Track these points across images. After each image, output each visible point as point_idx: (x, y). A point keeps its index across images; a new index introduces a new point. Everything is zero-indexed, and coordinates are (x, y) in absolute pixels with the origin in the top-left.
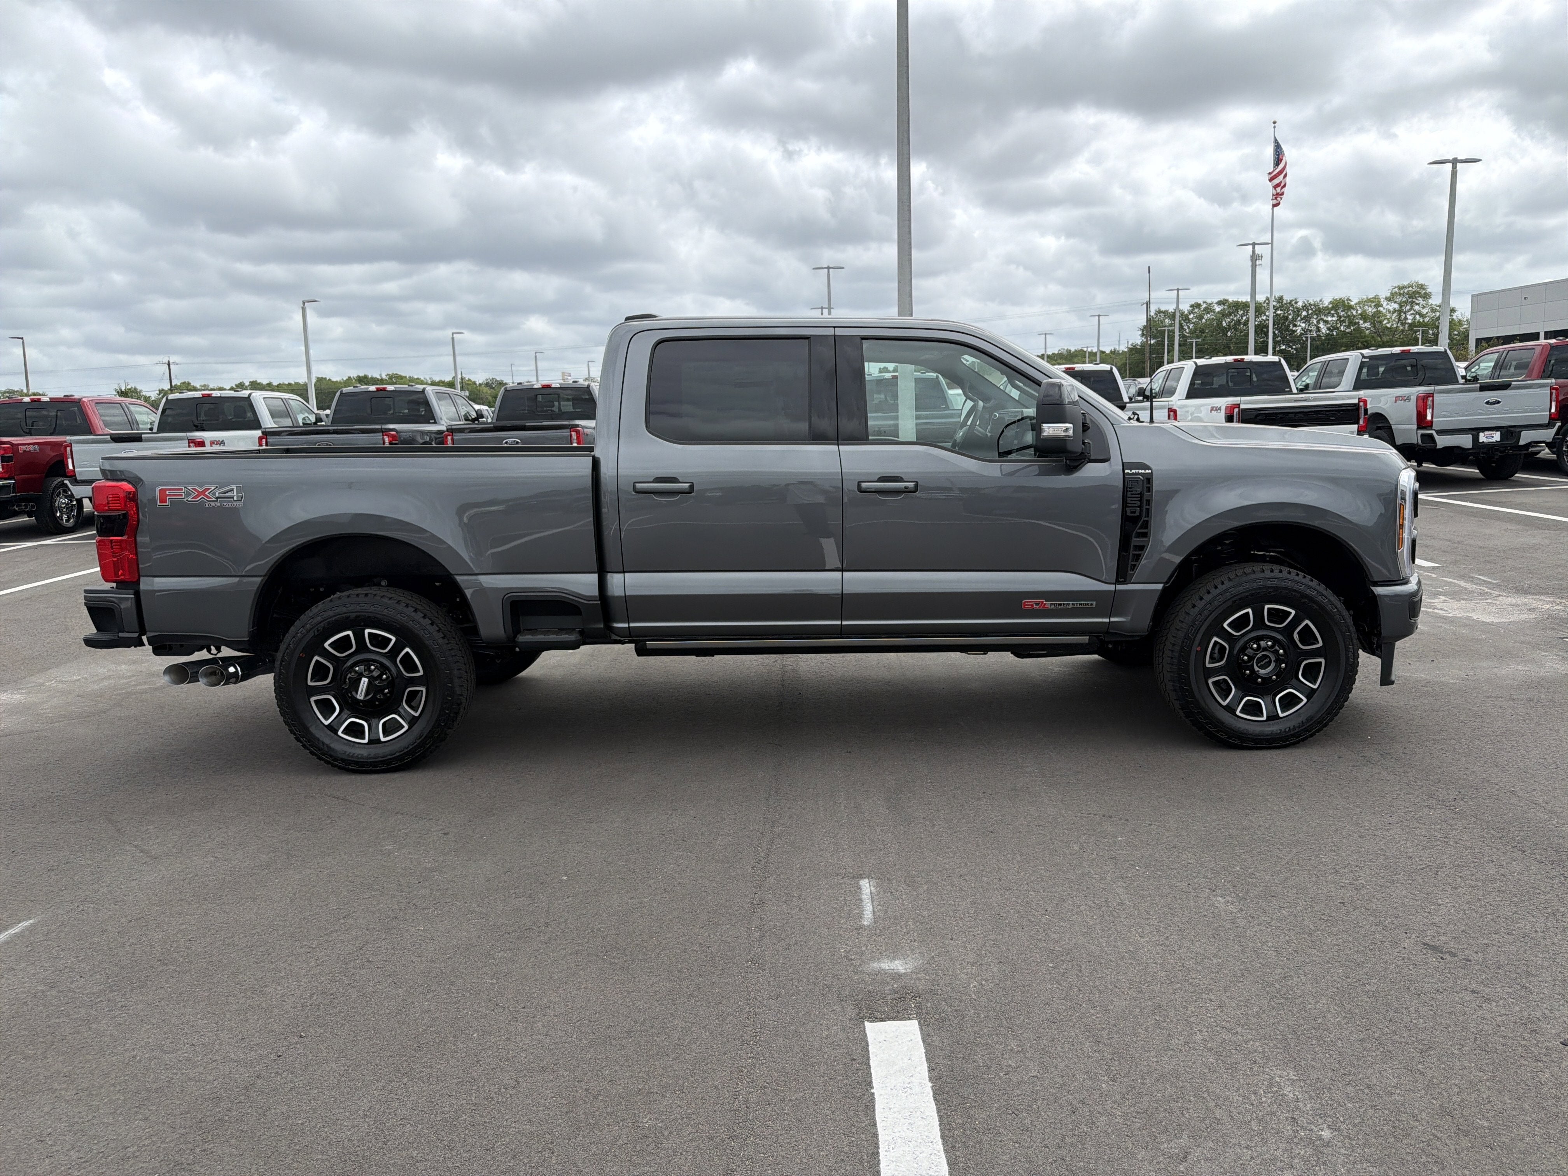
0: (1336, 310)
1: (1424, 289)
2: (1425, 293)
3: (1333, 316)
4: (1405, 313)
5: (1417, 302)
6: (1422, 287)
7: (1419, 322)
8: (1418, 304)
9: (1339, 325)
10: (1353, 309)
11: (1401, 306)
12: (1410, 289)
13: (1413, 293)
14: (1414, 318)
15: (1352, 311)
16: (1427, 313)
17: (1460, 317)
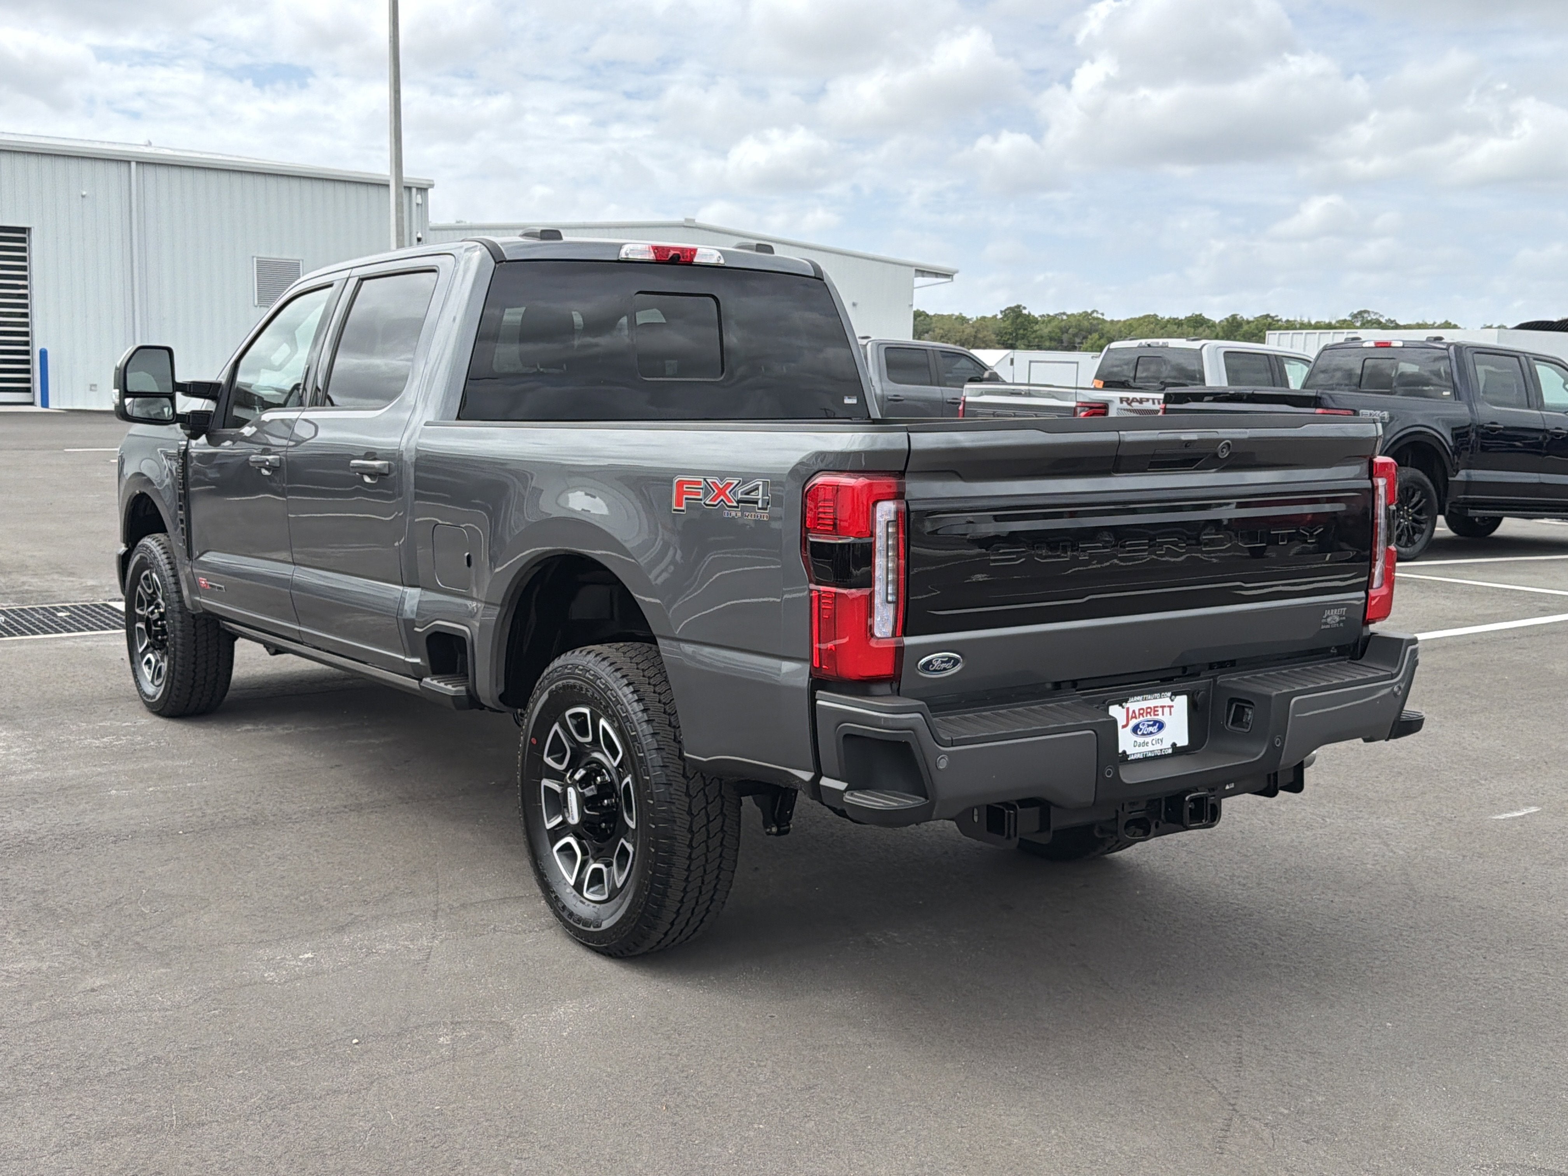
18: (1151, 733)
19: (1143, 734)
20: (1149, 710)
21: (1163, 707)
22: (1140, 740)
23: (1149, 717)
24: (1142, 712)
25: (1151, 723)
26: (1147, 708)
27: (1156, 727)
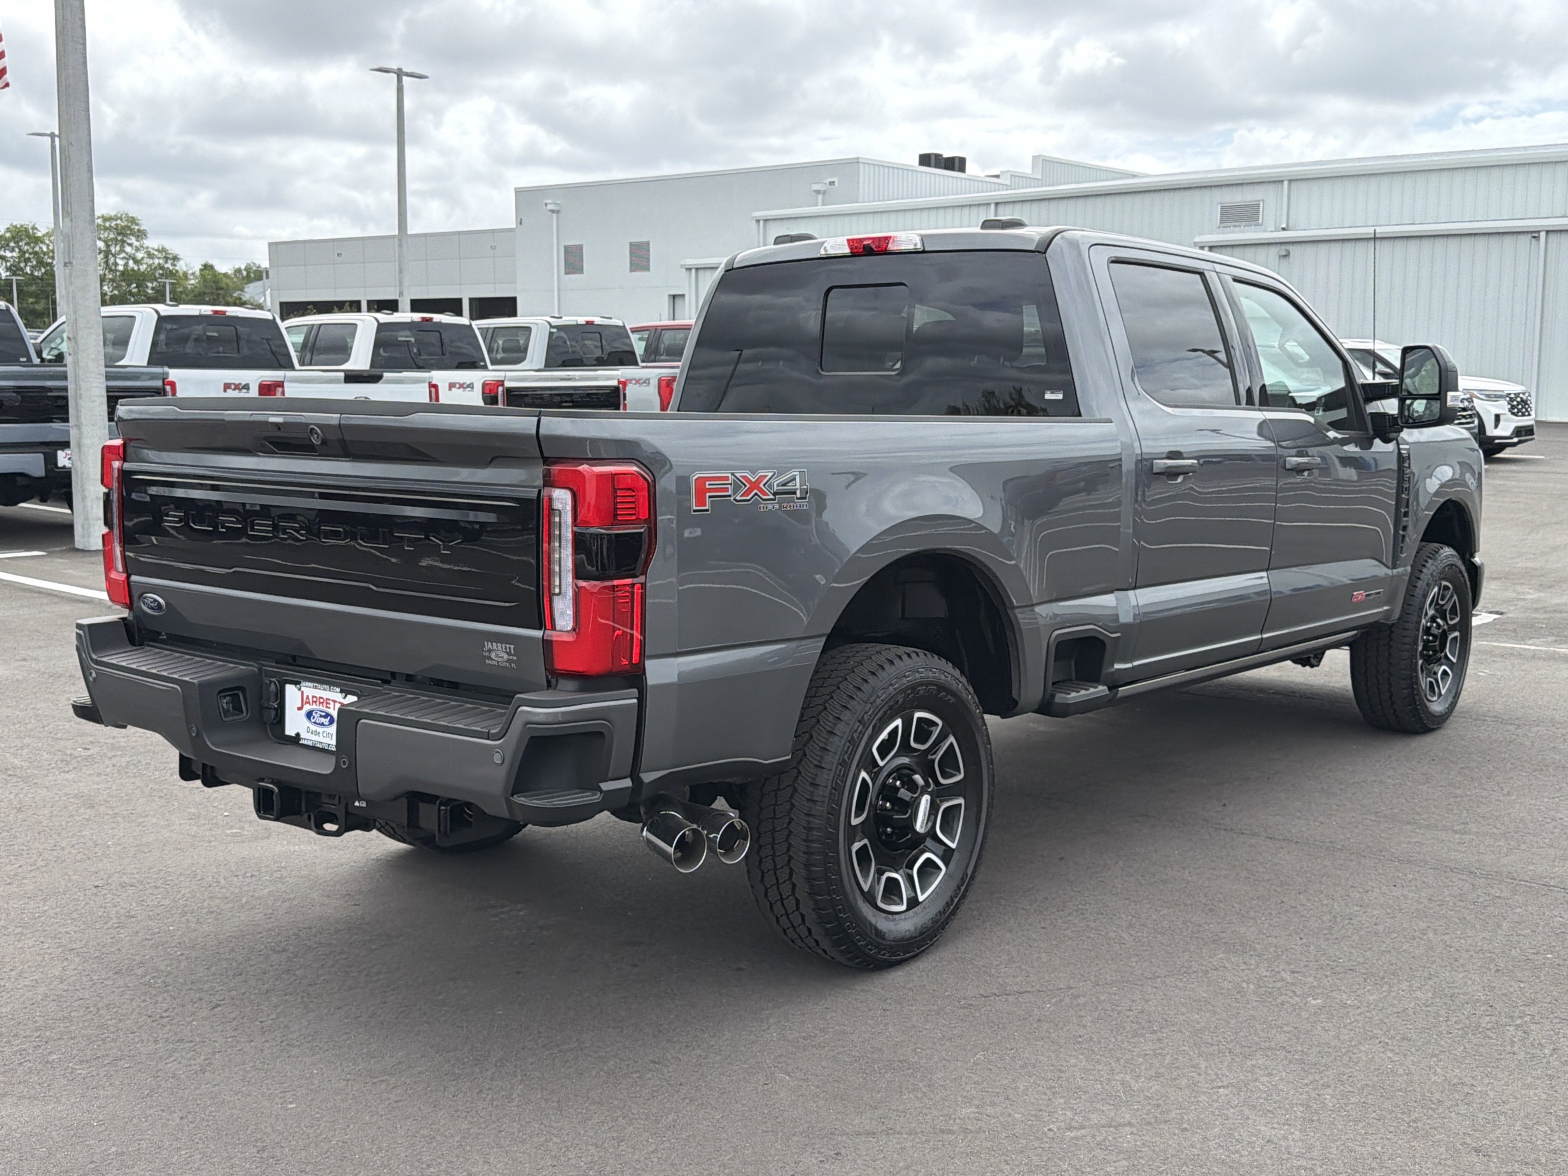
0: (17, 243)
1: (137, 224)
2: (139, 230)
3: (13, 251)
4: (114, 256)
5: (129, 241)
6: (133, 220)
7: (133, 270)
8: (130, 245)
9: (22, 265)
10: (42, 242)
11: (108, 246)
12: (119, 222)
13: (123, 228)
14: (126, 265)
15: (41, 245)
16: (142, 259)
17: (185, 269)
18: (322, 724)
19: (315, 723)
20: (321, 700)
21: (335, 702)
22: (313, 728)
23: (321, 707)
24: (317, 700)
25: (323, 714)
26: (320, 698)
27: (327, 720)
